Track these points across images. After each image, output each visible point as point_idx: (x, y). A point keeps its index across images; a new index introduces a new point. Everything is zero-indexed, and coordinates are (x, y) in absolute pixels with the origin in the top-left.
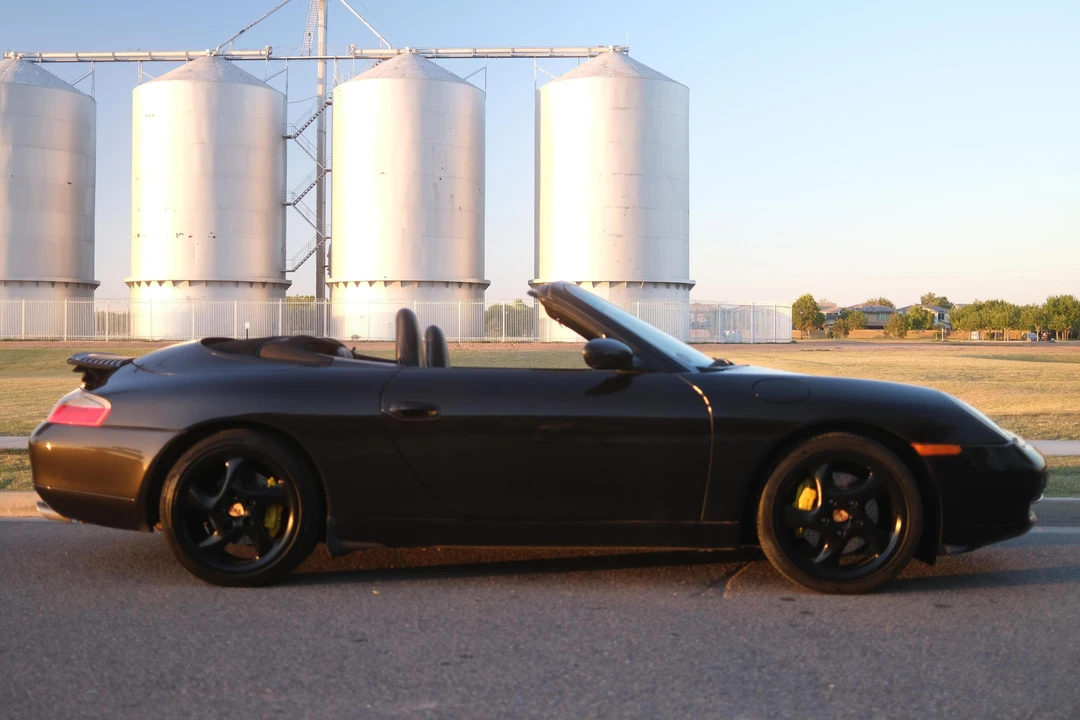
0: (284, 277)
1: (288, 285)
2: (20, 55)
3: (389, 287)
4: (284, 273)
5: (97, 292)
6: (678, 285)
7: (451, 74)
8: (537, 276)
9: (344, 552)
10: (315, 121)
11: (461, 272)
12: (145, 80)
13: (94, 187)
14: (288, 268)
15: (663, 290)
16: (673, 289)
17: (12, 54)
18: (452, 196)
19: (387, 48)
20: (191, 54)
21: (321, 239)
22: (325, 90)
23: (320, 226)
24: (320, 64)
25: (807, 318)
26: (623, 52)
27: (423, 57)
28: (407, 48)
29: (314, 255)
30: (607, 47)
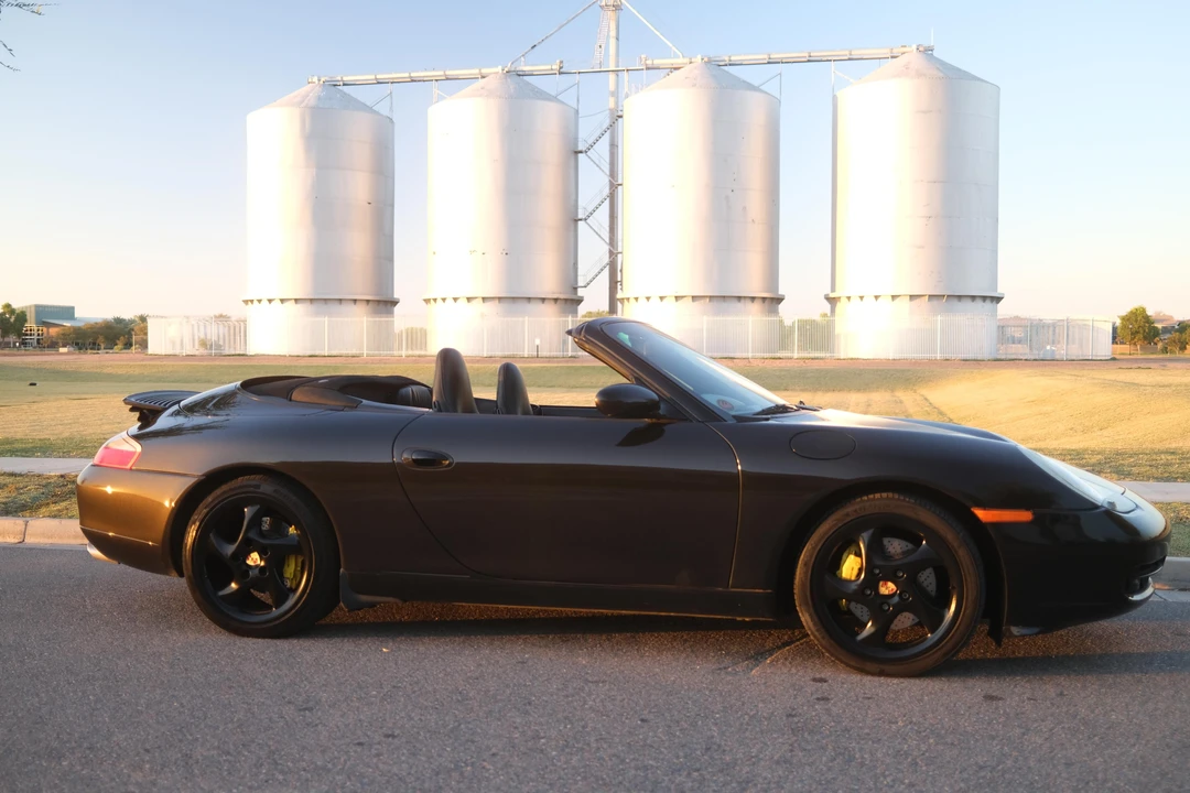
0: (576, 293)
1: (579, 301)
2: (323, 79)
3: (680, 302)
4: (575, 289)
5: (397, 309)
6: (984, 298)
7: (744, 82)
8: (833, 290)
9: (360, 606)
10: (607, 135)
11: (754, 285)
12: (441, 98)
13: (393, 206)
14: (580, 283)
15: (968, 304)
16: (979, 303)
17: (315, 79)
18: (745, 208)
19: (679, 57)
20: (484, 71)
21: (613, 254)
22: (617, 103)
23: (613, 242)
24: (612, 77)
25: (1138, 332)
26: (927, 51)
27: (715, 65)
28: (699, 57)
29: (607, 268)
30: (910, 46)
